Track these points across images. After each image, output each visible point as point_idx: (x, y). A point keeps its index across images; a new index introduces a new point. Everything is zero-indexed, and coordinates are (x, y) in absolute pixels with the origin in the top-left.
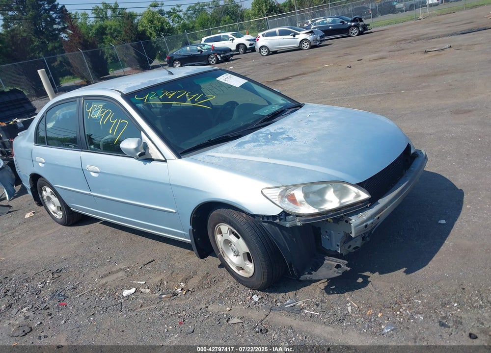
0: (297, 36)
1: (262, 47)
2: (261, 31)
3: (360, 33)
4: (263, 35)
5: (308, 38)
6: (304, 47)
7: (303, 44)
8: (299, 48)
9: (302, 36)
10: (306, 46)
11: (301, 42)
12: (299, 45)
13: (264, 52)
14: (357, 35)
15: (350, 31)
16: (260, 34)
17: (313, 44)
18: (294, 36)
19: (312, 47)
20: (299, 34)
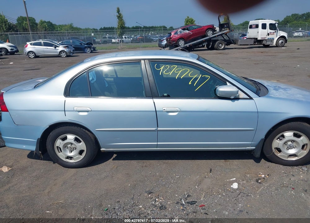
0: (57, 48)
1: (30, 52)
2: (29, 41)
3: (91, 52)
4: (31, 44)
5: (65, 50)
6: (62, 55)
7: (62, 53)
8: (59, 56)
9: (61, 48)
10: (63, 55)
11: (61, 52)
12: (58, 54)
13: (32, 56)
14: (90, 53)
15: (86, 50)
16: (28, 43)
17: (68, 54)
18: (55, 47)
19: (67, 56)
20: (59, 47)
